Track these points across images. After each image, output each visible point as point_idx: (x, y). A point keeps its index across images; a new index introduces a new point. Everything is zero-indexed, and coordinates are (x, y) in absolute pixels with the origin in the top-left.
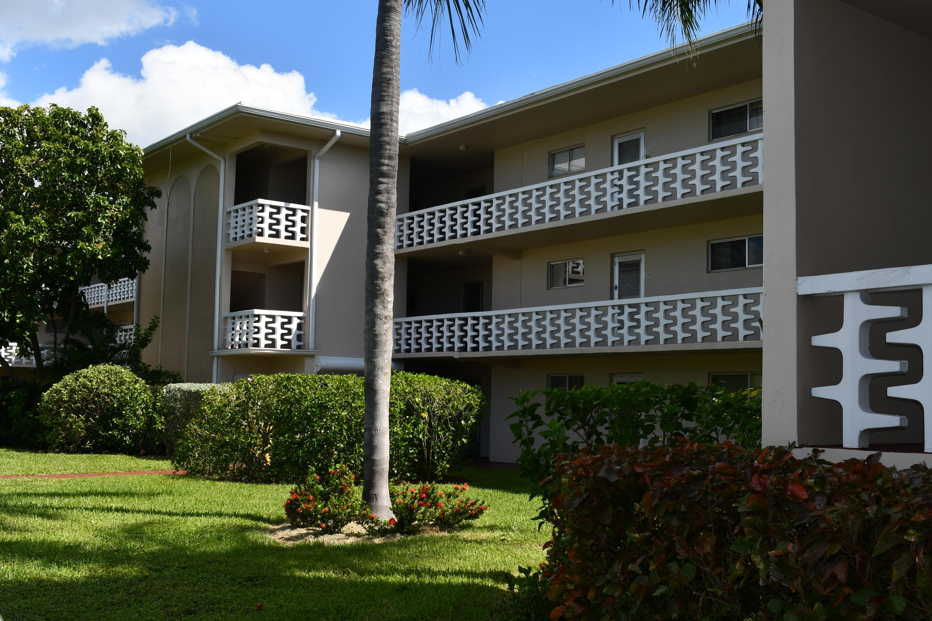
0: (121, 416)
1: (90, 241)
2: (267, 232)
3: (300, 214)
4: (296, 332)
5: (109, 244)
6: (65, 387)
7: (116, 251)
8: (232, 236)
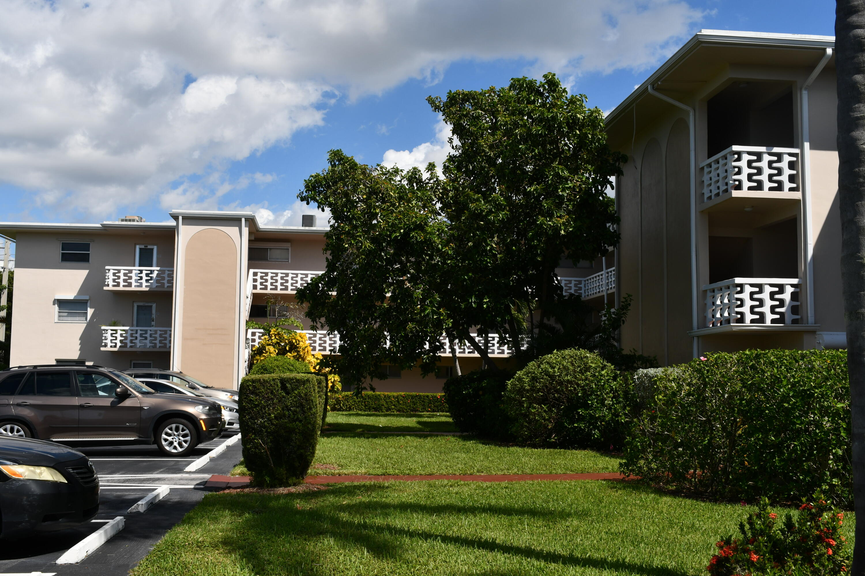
0: (586, 406)
1: (551, 216)
2: (746, 184)
3: (787, 159)
4: (790, 303)
5: (572, 218)
6: (527, 374)
7: (579, 223)
8: (706, 196)
